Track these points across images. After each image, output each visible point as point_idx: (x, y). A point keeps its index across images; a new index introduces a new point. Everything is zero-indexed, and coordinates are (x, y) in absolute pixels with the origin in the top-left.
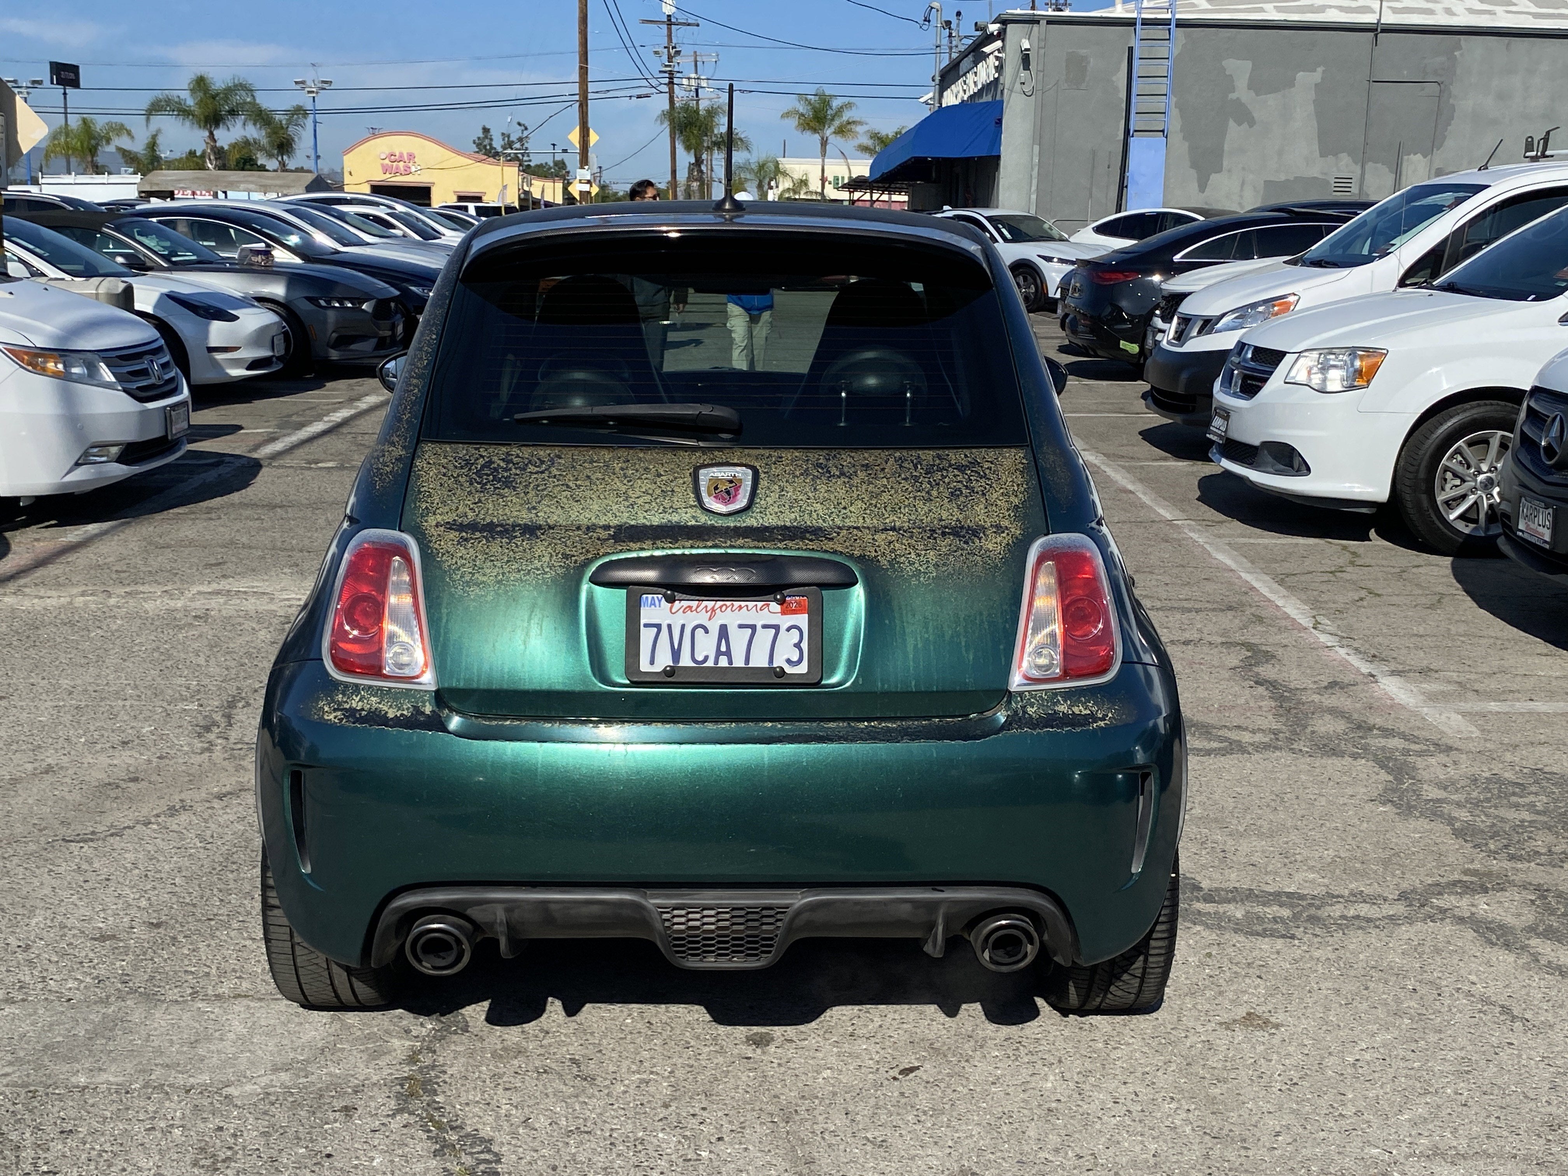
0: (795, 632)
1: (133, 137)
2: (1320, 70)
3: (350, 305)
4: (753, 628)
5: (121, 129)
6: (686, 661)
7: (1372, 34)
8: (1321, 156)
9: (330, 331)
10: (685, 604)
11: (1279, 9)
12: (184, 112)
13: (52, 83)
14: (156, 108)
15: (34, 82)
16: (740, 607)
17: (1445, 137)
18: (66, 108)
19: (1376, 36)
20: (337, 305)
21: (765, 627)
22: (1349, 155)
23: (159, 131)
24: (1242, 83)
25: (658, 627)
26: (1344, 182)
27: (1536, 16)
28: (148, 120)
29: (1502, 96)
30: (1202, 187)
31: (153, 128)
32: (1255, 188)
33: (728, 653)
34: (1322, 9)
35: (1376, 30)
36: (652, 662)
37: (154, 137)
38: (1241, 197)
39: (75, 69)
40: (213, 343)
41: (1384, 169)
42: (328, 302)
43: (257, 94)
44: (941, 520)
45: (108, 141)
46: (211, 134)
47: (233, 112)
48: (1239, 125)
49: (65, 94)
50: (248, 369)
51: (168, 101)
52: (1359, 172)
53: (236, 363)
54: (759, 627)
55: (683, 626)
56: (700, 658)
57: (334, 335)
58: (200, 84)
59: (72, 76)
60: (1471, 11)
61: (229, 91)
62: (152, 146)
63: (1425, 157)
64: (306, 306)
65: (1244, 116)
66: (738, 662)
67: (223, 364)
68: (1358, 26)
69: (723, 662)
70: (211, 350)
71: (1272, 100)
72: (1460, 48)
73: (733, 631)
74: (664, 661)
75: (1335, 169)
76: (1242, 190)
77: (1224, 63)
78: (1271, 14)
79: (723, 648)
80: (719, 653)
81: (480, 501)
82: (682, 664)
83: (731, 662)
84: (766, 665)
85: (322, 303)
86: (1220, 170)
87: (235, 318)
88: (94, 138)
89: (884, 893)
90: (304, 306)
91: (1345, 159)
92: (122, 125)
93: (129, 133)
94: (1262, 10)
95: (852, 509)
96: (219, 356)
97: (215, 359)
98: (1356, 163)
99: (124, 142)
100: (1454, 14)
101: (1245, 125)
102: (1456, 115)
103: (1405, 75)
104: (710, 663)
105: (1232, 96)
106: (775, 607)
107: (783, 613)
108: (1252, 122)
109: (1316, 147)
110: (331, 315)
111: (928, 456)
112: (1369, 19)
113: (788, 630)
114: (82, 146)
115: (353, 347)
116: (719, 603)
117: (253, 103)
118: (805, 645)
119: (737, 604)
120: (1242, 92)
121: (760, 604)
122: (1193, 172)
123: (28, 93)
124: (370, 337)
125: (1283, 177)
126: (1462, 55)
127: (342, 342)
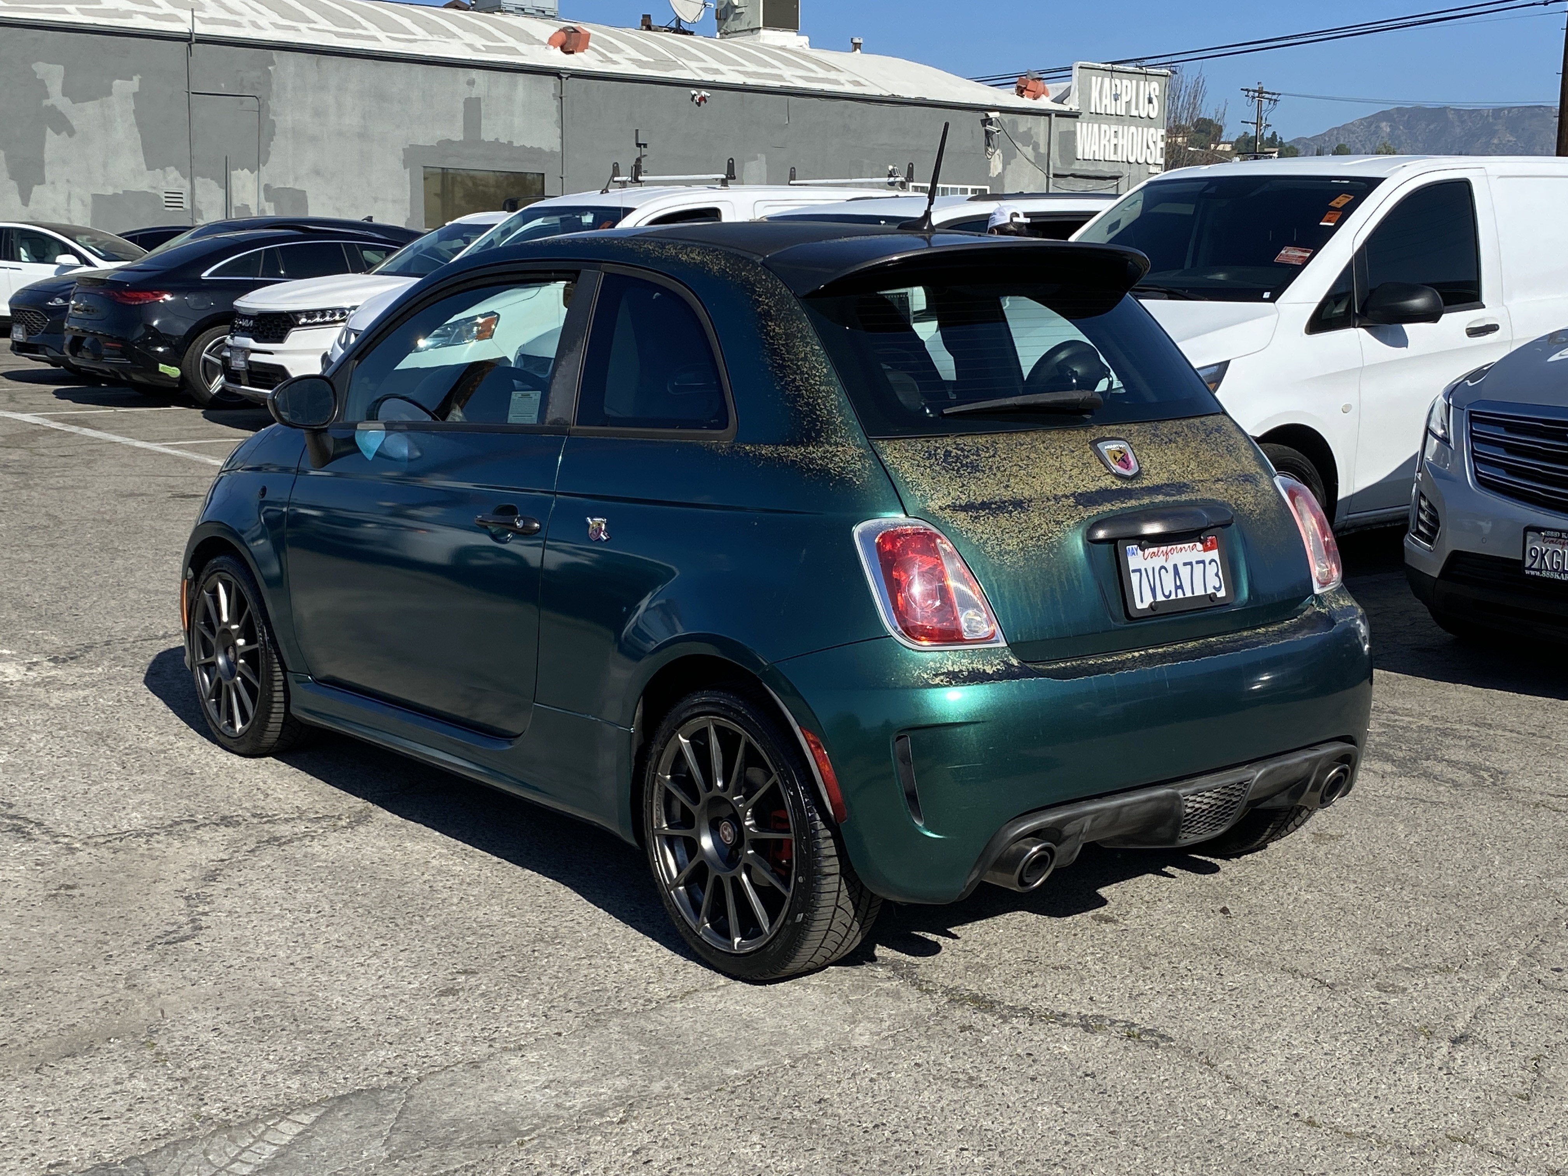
0: (1213, 563)
2: (136, 79)
4: (1190, 564)
7: (186, 44)
8: (148, 169)
10: (1151, 550)
11: (84, 12)
16: (1181, 549)
17: (269, 153)
19: (190, 45)
21: (1198, 562)
22: (177, 168)
24: (55, 88)
25: (1139, 571)
26: (174, 197)
27: (338, 35)
29: (318, 113)
30: (25, 202)
32: (83, 202)
33: (1181, 587)
34: (128, 14)
35: (188, 39)
36: (1142, 601)
38: (69, 211)
41: (214, 185)
48: (58, 133)
52: (188, 187)
54: (1194, 563)
55: (1153, 569)
56: (1167, 593)
60: (276, 26)
63: (252, 172)
65: (62, 125)
66: (1189, 594)
68: (166, 34)
69: (1180, 596)
71: (91, 108)
72: (272, 63)
73: (1181, 569)
74: (1148, 600)
75: (163, 183)
76: (69, 204)
77: (34, 66)
78: (74, 15)
79: (1178, 584)
80: (1177, 588)
81: (963, 485)
82: (1159, 600)
83: (1184, 595)
84: (1203, 593)
86: (42, 182)
91: (173, 174)
94: (65, 12)
98: (184, 177)
100: (260, 28)
101: (64, 134)
102: (277, 130)
103: (223, 88)
105: (46, 102)
106: (1199, 546)
107: (1205, 550)
108: (71, 132)
109: (141, 159)
112: (182, 28)
113: (1210, 563)
116: (1170, 547)
118: (1220, 574)
119: (1179, 546)
120: (57, 98)
121: (1191, 545)
122: (13, 183)
125: (110, 191)
126: (275, 70)
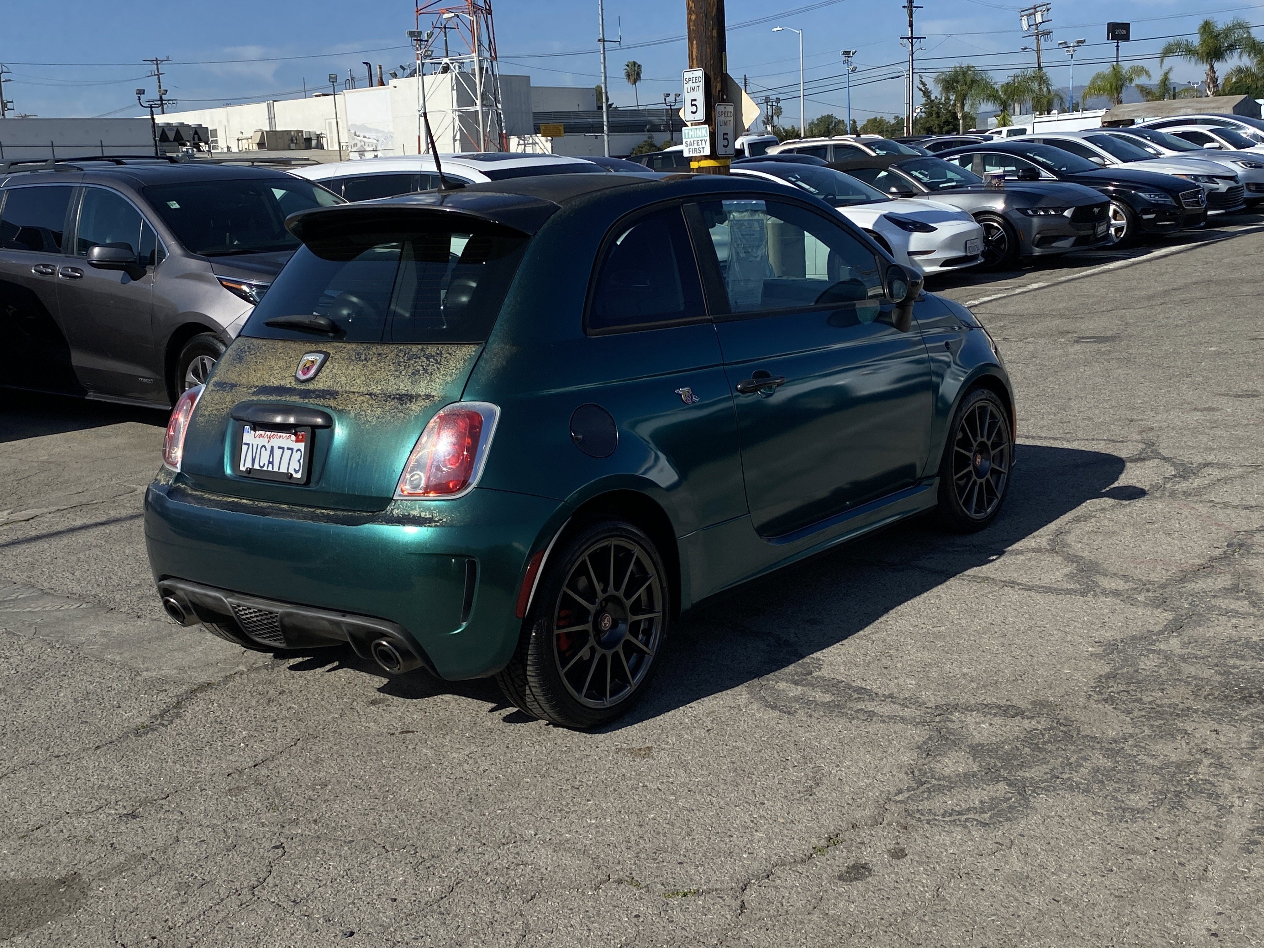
0: (299, 452)
1: (1150, 76)
3: (1053, 213)
4: (283, 448)
5: (1142, 71)
6: (256, 467)
9: (1034, 232)
10: (260, 432)
12: (1189, 51)
13: (1108, 39)
14: (1168, 51)
15: (1079, 42)
16: (280, 437)
18: (1117, 57)
20: (1042, 213)
21: (288, 449)
23: (1170, 69)
25: (248, 445)
28: (1162, 61)
31: (1166, 67)
33: (272, 463)
36: (244, 465)
37: (1166, 74)
39: (1126, 26)
40: (912, 248)
42: (1035, 212)
43: (1252, 31)
44: (398, 390)
45: (1131, 80)
46: (1212, 67)
47: (1231, 48)
49: (1118, 46)
50: (941, 266)
51: (1178, 45)
53: (932, 262)
54: (285, 449)
55: (258, 446)
56: (262, 465)
57: (1038, 236)
58: (1207, 27)
59: (1124, 32)
61: (1229, 31)
62: (1165, 81)
64: (1018, 215)
66: (276, 469)
67: (921, 263)
69: (270, 469)
70: (910, 254)
73: (276, 449)
74: (249, 465)
79: (271, 460)
80: (269, 463)
82: (255, 468)
83: (273, 469)
84: (286, 471)
85: (1030, 212)
87: (935, 229)
88: (1121, 79)
89: (316, 613)
90: (1016, 215)
92: (1143, 68)
93: (1147, 73)
95: (358, 381)
96: (917, 258)
97: (914, 260)
99: (1142, 80)
104: (265, 468)
106: (293, 437)
107: (296, 441)
110: (1035, 220)
111: (415, 349)
113: (296, 451)
114: (1111, 87)
115: (1054, 245)
116: (273, 433)
117: (1249, 37)
118: (302, 461)
119: (279, 434)
121: (288, 435)
123: (1074, 51)
124: (1071, 236)
127: (1044, 241)
